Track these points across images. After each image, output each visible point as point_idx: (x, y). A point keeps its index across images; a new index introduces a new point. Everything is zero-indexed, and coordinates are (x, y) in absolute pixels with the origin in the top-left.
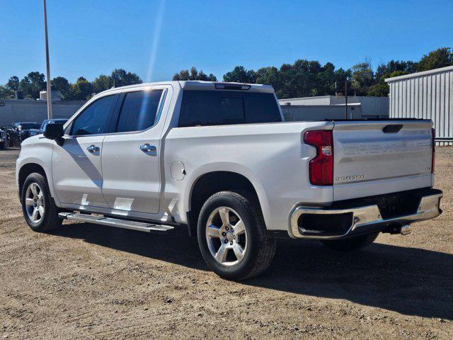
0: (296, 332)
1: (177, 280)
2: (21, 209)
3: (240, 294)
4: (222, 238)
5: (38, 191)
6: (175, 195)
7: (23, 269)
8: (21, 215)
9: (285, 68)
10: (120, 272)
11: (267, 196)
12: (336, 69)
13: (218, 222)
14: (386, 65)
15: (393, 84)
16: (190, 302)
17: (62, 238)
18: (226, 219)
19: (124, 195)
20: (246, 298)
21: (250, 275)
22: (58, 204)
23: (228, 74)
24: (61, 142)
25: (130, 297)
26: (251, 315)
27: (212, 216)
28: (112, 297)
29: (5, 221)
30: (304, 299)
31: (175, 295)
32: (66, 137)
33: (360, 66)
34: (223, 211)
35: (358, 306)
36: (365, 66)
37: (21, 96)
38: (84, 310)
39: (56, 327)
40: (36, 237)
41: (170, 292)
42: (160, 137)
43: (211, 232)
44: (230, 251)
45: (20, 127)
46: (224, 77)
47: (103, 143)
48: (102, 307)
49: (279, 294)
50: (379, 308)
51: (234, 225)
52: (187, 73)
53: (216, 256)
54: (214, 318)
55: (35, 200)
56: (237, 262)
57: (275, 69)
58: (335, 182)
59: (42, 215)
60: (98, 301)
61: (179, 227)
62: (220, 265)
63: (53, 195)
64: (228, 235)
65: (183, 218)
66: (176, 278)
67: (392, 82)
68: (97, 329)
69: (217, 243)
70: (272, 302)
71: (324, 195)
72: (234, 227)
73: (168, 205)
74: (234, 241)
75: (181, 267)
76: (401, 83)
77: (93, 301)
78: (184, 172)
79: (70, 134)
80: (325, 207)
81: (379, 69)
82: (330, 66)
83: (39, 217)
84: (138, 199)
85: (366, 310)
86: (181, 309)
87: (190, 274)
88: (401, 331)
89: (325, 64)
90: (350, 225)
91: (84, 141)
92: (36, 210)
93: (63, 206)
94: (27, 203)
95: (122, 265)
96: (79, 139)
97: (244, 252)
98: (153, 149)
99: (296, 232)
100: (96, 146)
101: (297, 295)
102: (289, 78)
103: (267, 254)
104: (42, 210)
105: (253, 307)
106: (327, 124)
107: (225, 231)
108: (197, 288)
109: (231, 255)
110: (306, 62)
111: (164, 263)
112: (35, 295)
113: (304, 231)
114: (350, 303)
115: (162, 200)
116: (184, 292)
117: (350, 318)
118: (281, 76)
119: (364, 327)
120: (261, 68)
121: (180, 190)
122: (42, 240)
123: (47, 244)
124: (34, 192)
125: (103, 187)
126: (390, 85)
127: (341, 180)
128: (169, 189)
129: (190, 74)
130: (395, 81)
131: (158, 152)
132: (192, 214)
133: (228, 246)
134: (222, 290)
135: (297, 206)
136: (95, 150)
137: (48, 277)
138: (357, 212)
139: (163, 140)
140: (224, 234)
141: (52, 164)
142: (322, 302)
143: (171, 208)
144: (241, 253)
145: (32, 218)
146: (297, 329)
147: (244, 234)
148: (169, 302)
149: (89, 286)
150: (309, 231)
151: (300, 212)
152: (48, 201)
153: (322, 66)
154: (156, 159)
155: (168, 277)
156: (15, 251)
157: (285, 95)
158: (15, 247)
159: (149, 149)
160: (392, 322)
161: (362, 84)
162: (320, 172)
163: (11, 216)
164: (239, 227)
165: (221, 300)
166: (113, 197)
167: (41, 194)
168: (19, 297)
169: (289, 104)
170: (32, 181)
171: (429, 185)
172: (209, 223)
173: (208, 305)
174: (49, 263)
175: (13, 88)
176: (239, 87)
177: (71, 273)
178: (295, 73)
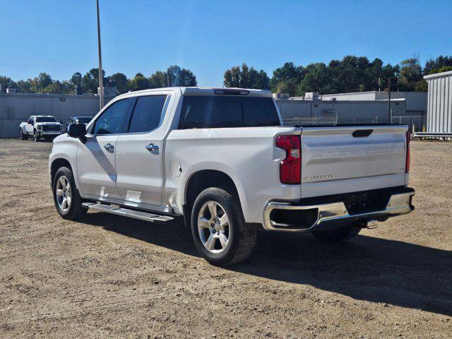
0: (254, 312)
1: (171, 265)
2: (53, 200)
3: (219, 278)
4: (210, 228)
5: (66, 182)
6: (174, 190)
7: (42, 252)
8: (53, 204)
9: (334, 64)
10: (124, 257)
11: (246, 193)
12: (385, 65)
13: (207, 215)
14: (435, 60)
15: (432, 81)
16: (174, 284)
17: (85, 225)
18: (214, 212)
19: (135, 189)
20: (225, 282)
21: (233, 261)
22: (82, 196)
23: (278, 70)
24: (84, 140)
25: (124, 278)
26: (222, 297)
27: (202, 209)
28: (109, 278)
29: (42, 209)
30: (274, 283)
31: (164, 278)
32: (88, 136)
33: (408, 62)
34: (211, 205)
35: (319, 291)
36: (413, 61)
37: (80, 91)
38: (82, 288)
39: (54, 302)
40: (63, 224)
41: (160, 275)
42: (161, 138)
43: (202, 223)
44: (217, 241)
45: (77, 120)
46: (274, 73)
47: (117, 142)
48: (98, 286)
49: (254, 278)
50: (335, 294)
51: (220, 217)
52: (238, 69)
53: (205, 245)
54: (189, 298)
55: (65, 192)
56: (222, 250)
57: (323, 65)
58: (303, 181)
59: (69, 204)
60: (97, 281)
61: (178, 218)
62: (209, 252)
63: (78, 187)
64: (216, 226)
65: (180, 210)
66: (171, 263)
67: (430, 79)
68: (87, 304)
69: (207, 233)
70: (244, 286)
71: (293, 192)
72: (220, 219)
73: (168, 199)
74: (221, 231)
75: (179, 254)
76: (439, 80)
77: (92, 281)
78: (180, 169)
79: (92, 133)
80: (293, 203)
81: (428, 64)
82: (378, 62)
83: (67, 206)
84: (145, 192)
85: (325, 294)
86: (164, 289)
87: (184, 260)
88: (345, 313)
89: (374, 60)
90: (315, 219)
91: (103, 140)
92: (65, 200)
93: (87, 197)
94: (58, 194)
95: (128, 250)
96: (99, 138)
97: (228, 241)
98: (156, 148)
99: (269, 225)
100: (112, 144)
101: (270, 280)
102: (337, 75)
103: (248, 243)
104: (69, 199)
105: (226, 289)
106: (295, 130)
107: (213, 222)
108: (186, 272)
109: (217, 245)
110: (355, 58)
111: (165, 250)
112: (45, 274)
113: (274, 223)
114: (313, 288)
115: (164, 194)
116: (172, 276)
117: (306, 301)
118: (330, 71)
119: (315, 308)
120: (310, 64)
121: (177, 185)
122: (67, 227)
123: (70, 231)
124: (63, 184)
125: (117, 181)
126: (429, 82)
127: (308, 180)
128: (169, 184)
129: (241, 70)
130: (434, 78)
131: (160, 150)
132: (187, 207)
133: (216, 236)
134: (207, 274)
135: (270, 201)
136: (110, 148)
137: (61, 259)
138: (321, 208)
139: (164, 141)
140: (213, 225)
141: (76, 159)
142: (290, 286)
143: (171, 201)
144: (225, 242)
145: (61, 207)
146: (256, 309)
147: (228, 226)
148: (157, 283)
149: (93, 268)
150: (279, 224)
151: (271, 207)
152: (75, 193)
153: (371, 62)
154: (159, 157)
155: (164, 262)
156: (41, 236)
157: (333, 90)
158: (42, 232)
159: (153, 149)
160: (342, 305)
161: (409, 80)
162: (290, 173)
163: (48, 204)
164: (224, 219)
165: (202, 283)
166: (125, 189)
167: (68, 186)
168: (31, 276)
169: (334, 99)
170: (61, 174)
171: (403, 184)
172: (201, 215)
173: (189, 287)
174: (66, 248)
175: (76, 83)
176: (238, 93)
177: (82, 256)
178: (342, 68)
